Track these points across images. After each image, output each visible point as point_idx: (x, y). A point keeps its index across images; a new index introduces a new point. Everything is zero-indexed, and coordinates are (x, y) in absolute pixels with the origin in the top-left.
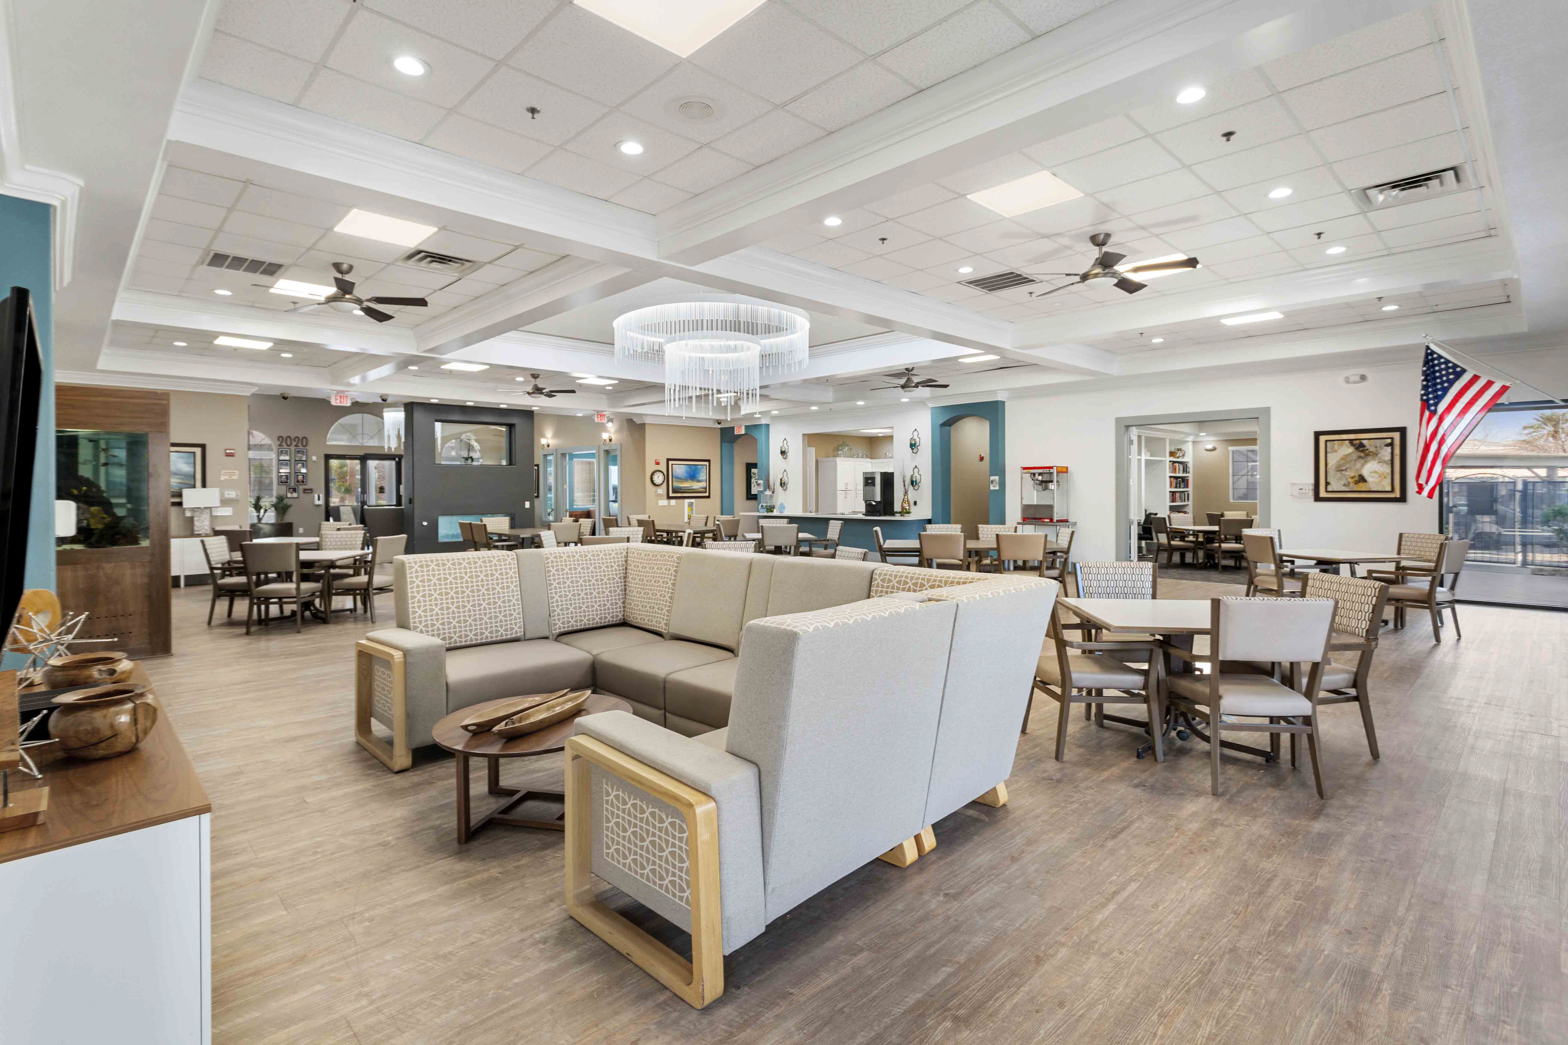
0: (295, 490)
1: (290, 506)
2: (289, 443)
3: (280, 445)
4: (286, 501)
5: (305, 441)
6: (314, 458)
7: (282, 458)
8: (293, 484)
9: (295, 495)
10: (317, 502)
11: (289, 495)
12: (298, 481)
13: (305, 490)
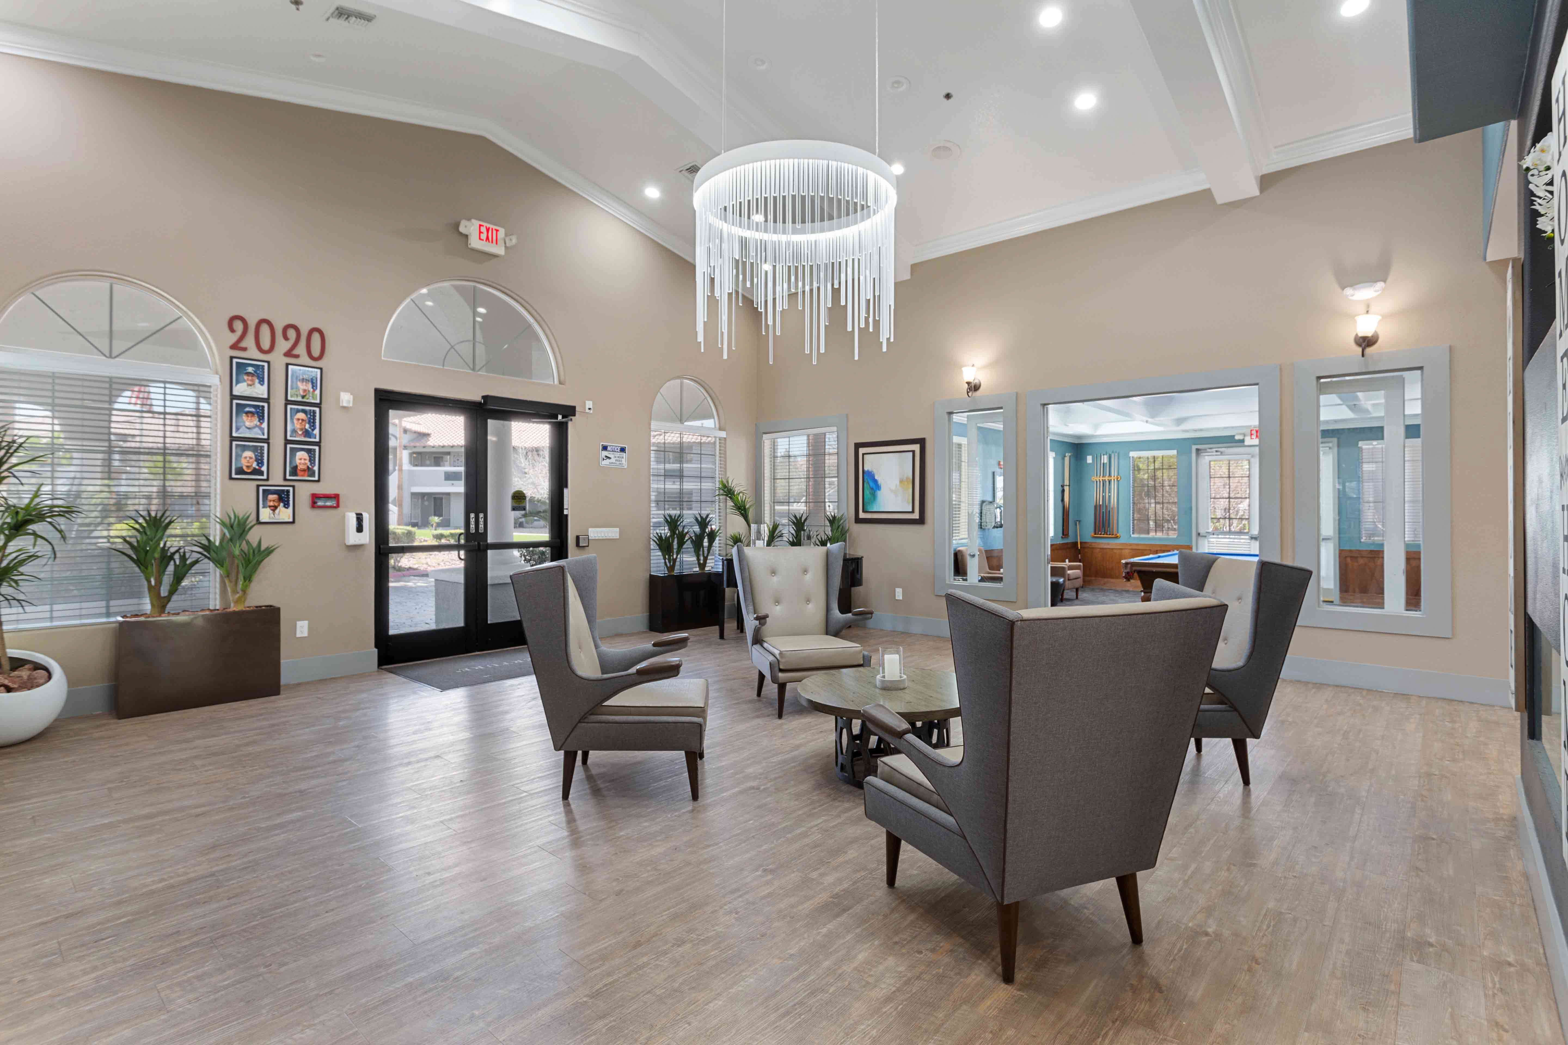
0: (283, 498)
1: (269, 551)
2: (266, 344)
3: (235, 347)
4: (254, 536)
5: (316, 338)
6: (346, 398)
7: (241, 389)
8: (277, 479)
9: (285, 514)
10: (353, 538)
11: (266, 514)
12: (295, 471)
13: (315, 498)
